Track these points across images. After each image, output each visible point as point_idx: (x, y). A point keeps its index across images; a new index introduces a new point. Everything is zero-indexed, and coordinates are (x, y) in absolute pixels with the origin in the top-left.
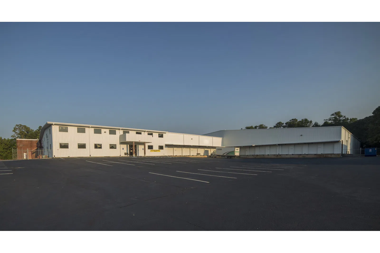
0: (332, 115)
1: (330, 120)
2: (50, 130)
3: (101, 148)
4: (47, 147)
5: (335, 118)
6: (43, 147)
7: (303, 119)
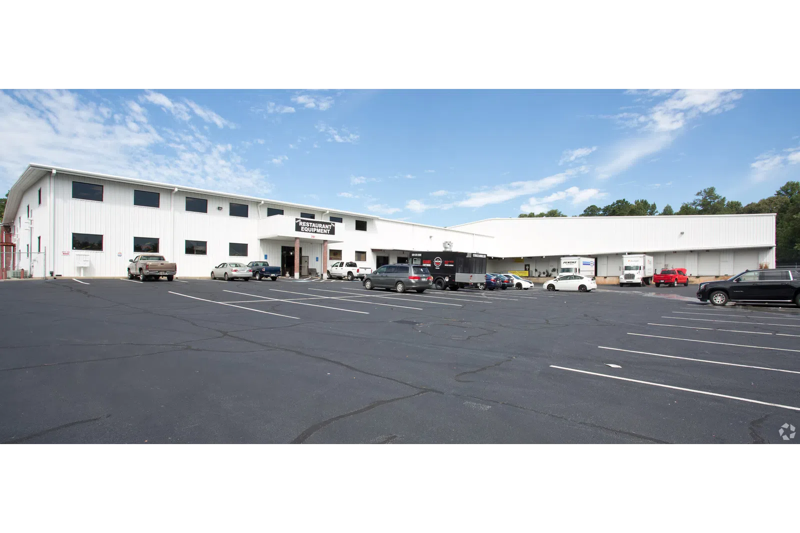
0: (698, 194)
1: (694, 203)
2: (40, 192)
3: (204, 252)
4: (28, 245)
5: (705, 199)
6: (14, 246)
7: (638, 201)
